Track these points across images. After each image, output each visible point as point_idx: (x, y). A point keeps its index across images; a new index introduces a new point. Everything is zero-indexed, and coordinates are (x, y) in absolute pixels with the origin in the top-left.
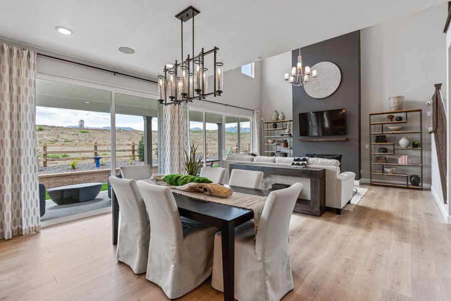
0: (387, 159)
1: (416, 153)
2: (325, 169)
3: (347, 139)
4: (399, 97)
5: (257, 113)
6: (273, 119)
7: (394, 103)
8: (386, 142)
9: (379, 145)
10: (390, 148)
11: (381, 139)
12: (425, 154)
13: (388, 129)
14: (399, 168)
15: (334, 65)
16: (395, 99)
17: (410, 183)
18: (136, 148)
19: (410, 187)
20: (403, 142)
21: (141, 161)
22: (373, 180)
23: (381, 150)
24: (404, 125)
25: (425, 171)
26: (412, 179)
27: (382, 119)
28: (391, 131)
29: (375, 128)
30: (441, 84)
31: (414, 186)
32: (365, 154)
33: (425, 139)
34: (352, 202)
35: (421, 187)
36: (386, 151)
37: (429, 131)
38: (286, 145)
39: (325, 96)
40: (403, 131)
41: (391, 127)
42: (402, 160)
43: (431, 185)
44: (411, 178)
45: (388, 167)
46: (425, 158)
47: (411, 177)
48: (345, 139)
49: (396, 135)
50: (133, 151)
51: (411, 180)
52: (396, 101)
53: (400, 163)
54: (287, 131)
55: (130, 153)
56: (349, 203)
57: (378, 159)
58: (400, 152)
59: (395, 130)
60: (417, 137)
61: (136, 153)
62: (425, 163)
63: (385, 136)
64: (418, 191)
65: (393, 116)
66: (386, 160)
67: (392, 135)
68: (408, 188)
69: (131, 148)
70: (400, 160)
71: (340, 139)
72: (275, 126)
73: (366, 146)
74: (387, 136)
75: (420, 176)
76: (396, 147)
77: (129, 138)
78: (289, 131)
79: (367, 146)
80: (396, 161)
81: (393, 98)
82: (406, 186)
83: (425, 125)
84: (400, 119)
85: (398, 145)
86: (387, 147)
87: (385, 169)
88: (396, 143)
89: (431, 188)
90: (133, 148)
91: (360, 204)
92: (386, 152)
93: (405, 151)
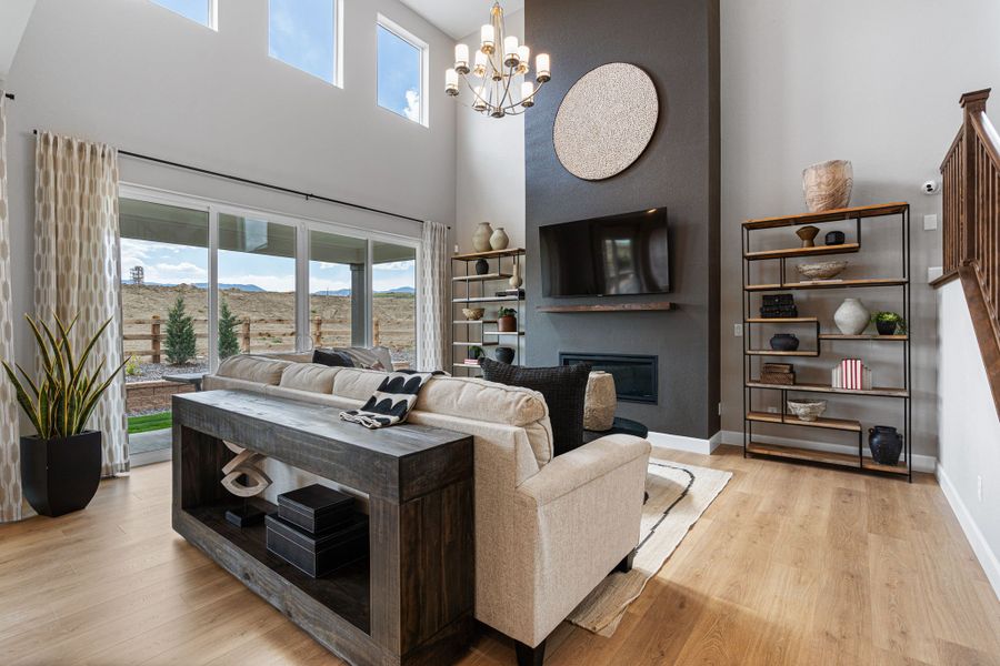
0: (797, 372)
1: (890, 353)
2: (472, 438)
3: (674, 307)
4: (835, 164)
5: (434, 229)
6: (478, 247)
7: (819, 185)
8: (796, 316)
9: (772, 327)
10: (806, 334)
11: (778, 305)
12: (920, 356)
13: (800, 274)
14: (833, 399)
15: (638, 72)
16: (822, 172)
17: (867, 452)
18: (163, 328)
19: (871, 467)
20: (847, 315)
21: (175, 365)
22: (755, 437)
23: (777, 341)
24: (850, 259)
25: (920, 412)
26: (875, 440)
27: (783, 242)
28: (810, 277)
29: (762, 271)
30: (989, 90)
31: (882, 463)
32: (731, 356)
33: (917, 305)
34: (637, 563)
35: (906, 471)
36: (792, 344)
37: (931, 280)
38: (511, 324)
39: (614, 171)
40: (847, 281)
41: (811, 266)
42: (845, 377)
43: (938, 460)
44: (872, 436)
45: (801, 397)
46: (917, 368)
47: (874, 432)
48: (666, 306)
49: (827, 294)
50: (156, 339)
51: (871, 444)
52: (824, 180)
53: (836, 384)
54: (512, 281)
55: (147, 345)
56: (624, 566)
57: (769, 370)
58: (838, 347)
59: (822, 277)
60: (891, 299)
61: (163, 347)
62: (920, 385)
63: (790, 296)
64: (895, 484)
65: (817, 230)
66: (793, 375)
67: (814, 294)
68: (862, 471)
69: (148, 331)
70: (836, 374)
71: (653, 306)
72: (483, 267)
73: (733, 329)
74: (799, 295)
75: (900, 430)
76: (825, 333)
77: (201, 308)
78: (520, 282)
79: (738, 329)
80: (823, 378)
81: (816, 169)
82: (856, 464)
83: (918, 257)
84: (839, 237)
85: (833, 324)
86: (798, 333)
87: (791, 405)
88: (824, 320)
89: (936, 470)
90: (154, 330)
91: (667, 575)
92: (794, 349)
93: (854, 344)
